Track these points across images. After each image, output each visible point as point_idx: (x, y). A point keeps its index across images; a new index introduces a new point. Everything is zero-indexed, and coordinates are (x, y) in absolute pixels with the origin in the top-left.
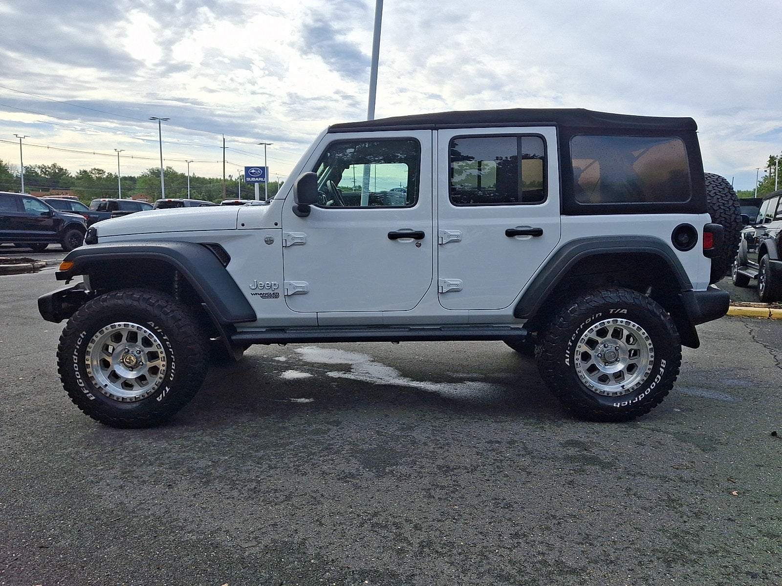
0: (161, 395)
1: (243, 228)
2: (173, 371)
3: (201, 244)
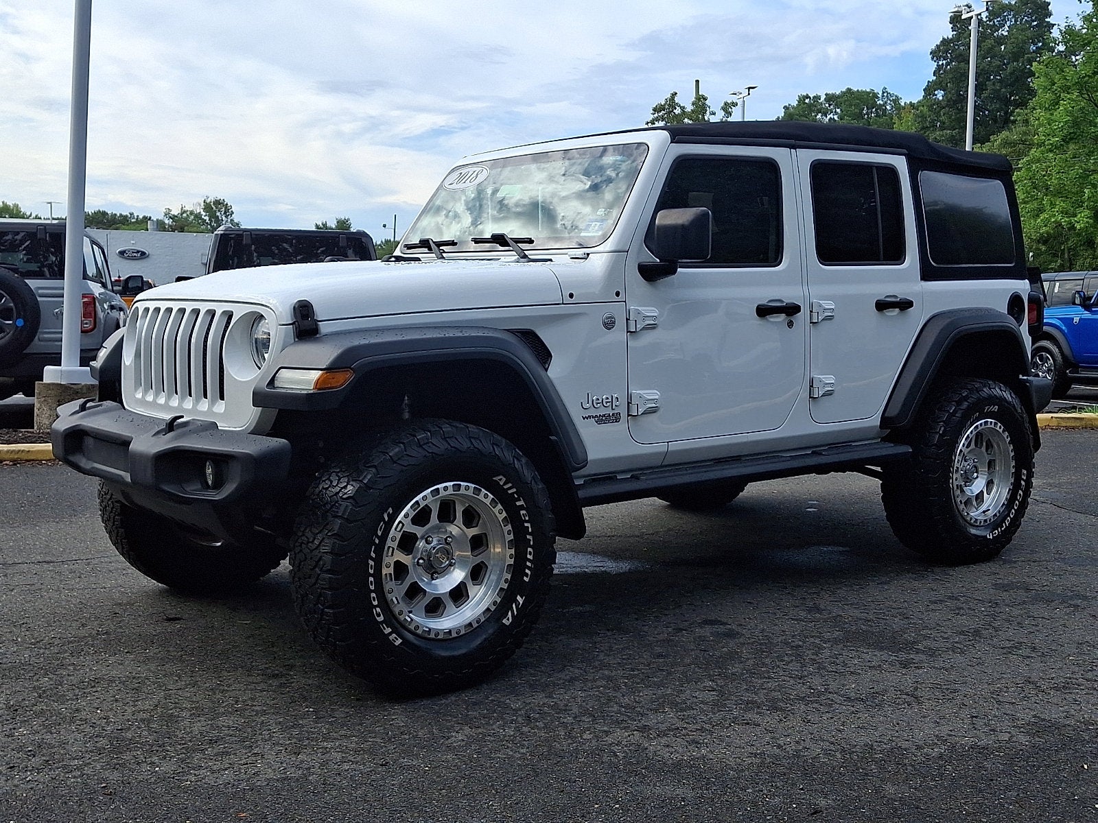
0: (510, 613)
1: (571, 301)
2: (529, 564)
3: (508, 330)
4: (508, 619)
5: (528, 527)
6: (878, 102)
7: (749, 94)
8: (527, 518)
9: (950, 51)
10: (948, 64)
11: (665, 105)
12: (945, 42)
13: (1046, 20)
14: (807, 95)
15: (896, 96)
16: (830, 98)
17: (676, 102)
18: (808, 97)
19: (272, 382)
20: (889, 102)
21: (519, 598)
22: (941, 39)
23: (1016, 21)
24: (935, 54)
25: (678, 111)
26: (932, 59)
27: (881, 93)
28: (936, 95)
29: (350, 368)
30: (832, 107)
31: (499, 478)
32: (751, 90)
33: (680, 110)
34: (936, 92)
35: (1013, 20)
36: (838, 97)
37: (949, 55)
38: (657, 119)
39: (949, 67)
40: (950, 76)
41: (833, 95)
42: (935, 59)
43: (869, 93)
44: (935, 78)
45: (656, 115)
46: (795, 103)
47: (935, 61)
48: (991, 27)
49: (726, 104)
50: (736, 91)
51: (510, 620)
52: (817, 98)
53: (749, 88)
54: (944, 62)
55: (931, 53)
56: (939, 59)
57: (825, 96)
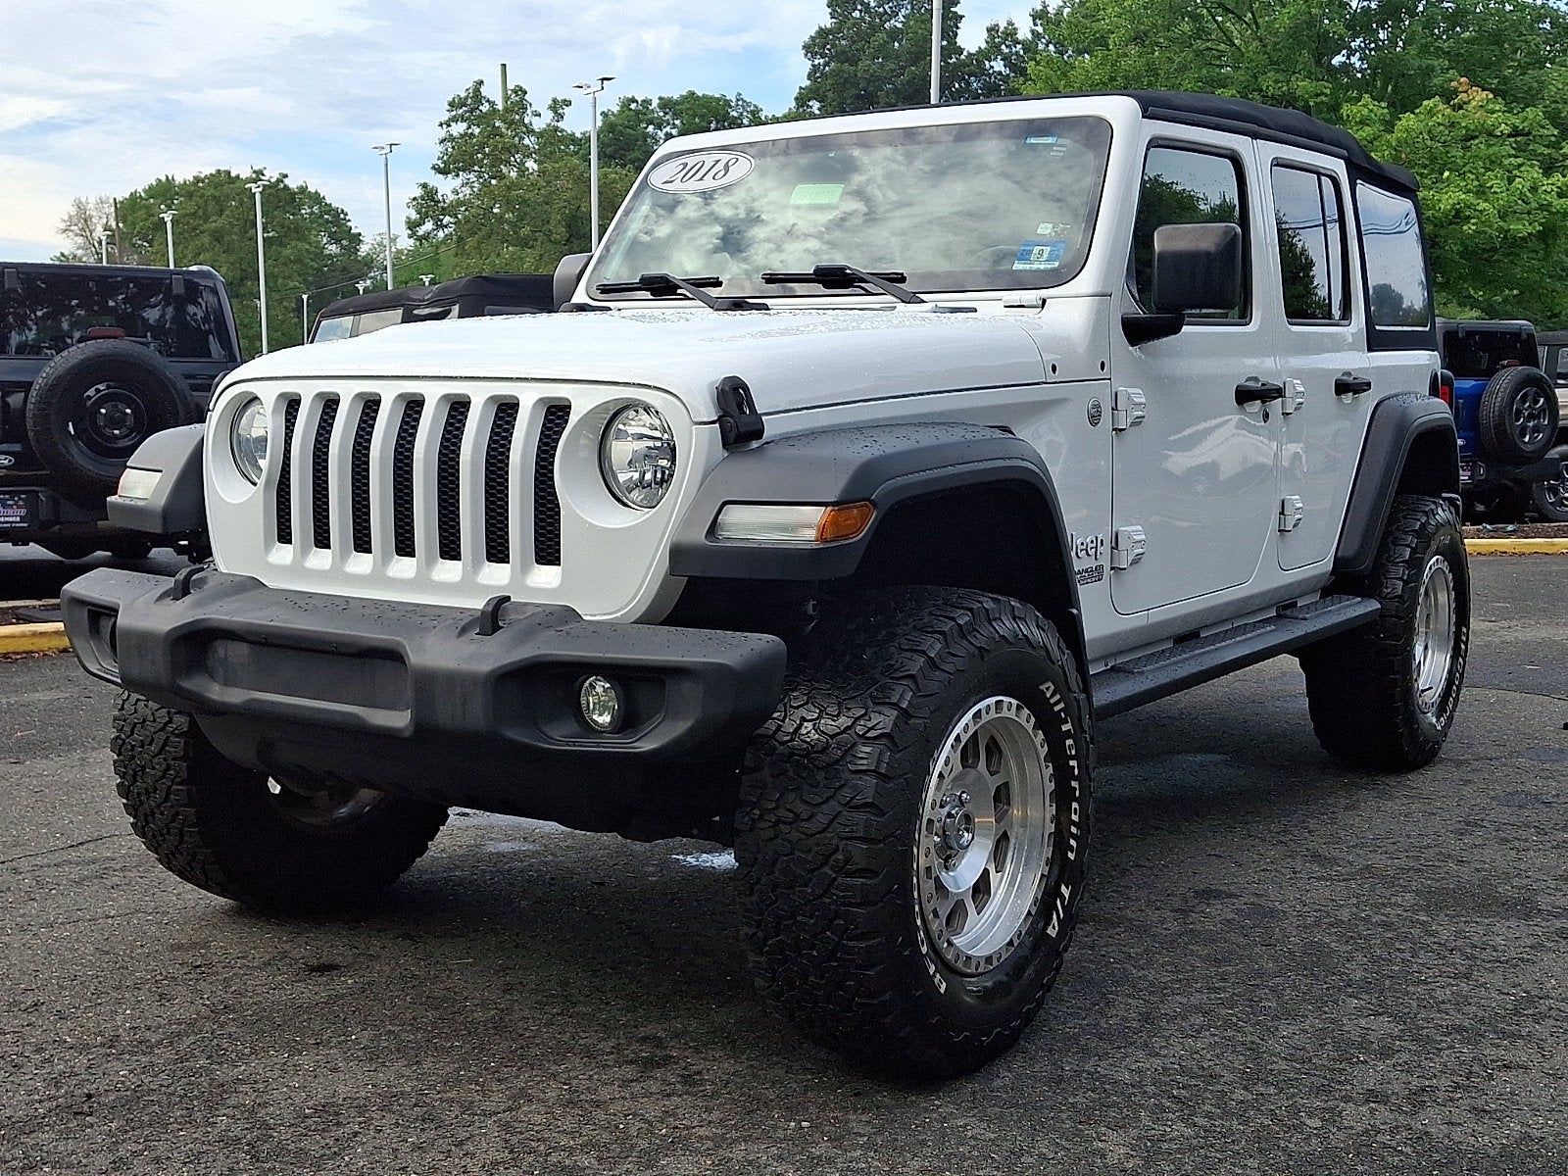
0: (1054, 916)
1: (1055, 377)
2: (1074, 829)
4: (1054, 928)
5: (1074, 767)
6: (731, 114)
7: (603, 88)
8: (1073, 752)
9: (828, 47)
10: (827, 64)
11: (466, 98)
12: (822, 33)
13: (952, 9)
14: (633, 97)
15: (755, 105)
16: (666, 104)
17: (483, 95)
18: (633, 100)
19: (713, 529)
20: (745, 114)
21: (1063, 888)
22: (817, 29)
23: (912, 9)
24: (810, 49)
25: (485, 108)
26: (806, 55)
27: (734, 100)
28: (811, 107)
29: (869, 500)
30: (667, 117)
31: (1047, 685)
32: (605, 82)
33: (488, 107)
34: (810, 103)
35: (909, 7)
36: (677, 103)
37: (827, 51)
38: (455, 119)
39: (827, 68)
40: (830, 81)
41: (670, 100)
42: (809, 54)
43: (719, 99)
44: (809, 82)
45: (454, 113)
46: (616, 109)
47: (809, 59)
48: (881, 16)
49: (555, 101)
50: (582, 84)
51: (1057, 928)
52: (647, 102)
53: (603, 79)
54: (822, 61)
55: (804, 47)
56: (814, 55)
57: (658, 101)
